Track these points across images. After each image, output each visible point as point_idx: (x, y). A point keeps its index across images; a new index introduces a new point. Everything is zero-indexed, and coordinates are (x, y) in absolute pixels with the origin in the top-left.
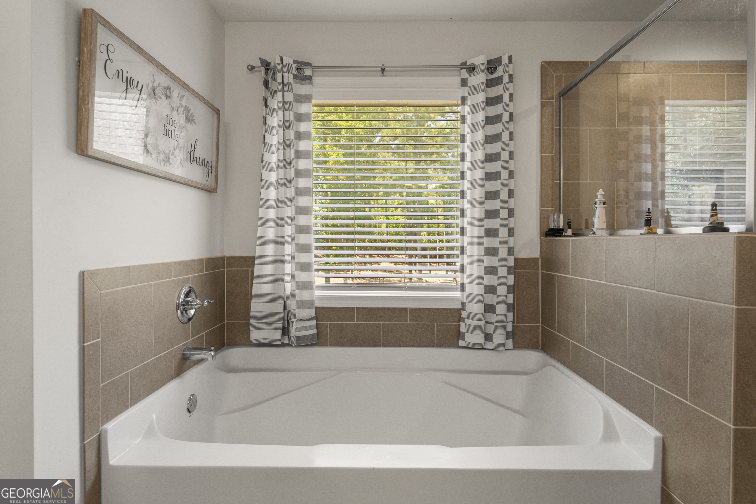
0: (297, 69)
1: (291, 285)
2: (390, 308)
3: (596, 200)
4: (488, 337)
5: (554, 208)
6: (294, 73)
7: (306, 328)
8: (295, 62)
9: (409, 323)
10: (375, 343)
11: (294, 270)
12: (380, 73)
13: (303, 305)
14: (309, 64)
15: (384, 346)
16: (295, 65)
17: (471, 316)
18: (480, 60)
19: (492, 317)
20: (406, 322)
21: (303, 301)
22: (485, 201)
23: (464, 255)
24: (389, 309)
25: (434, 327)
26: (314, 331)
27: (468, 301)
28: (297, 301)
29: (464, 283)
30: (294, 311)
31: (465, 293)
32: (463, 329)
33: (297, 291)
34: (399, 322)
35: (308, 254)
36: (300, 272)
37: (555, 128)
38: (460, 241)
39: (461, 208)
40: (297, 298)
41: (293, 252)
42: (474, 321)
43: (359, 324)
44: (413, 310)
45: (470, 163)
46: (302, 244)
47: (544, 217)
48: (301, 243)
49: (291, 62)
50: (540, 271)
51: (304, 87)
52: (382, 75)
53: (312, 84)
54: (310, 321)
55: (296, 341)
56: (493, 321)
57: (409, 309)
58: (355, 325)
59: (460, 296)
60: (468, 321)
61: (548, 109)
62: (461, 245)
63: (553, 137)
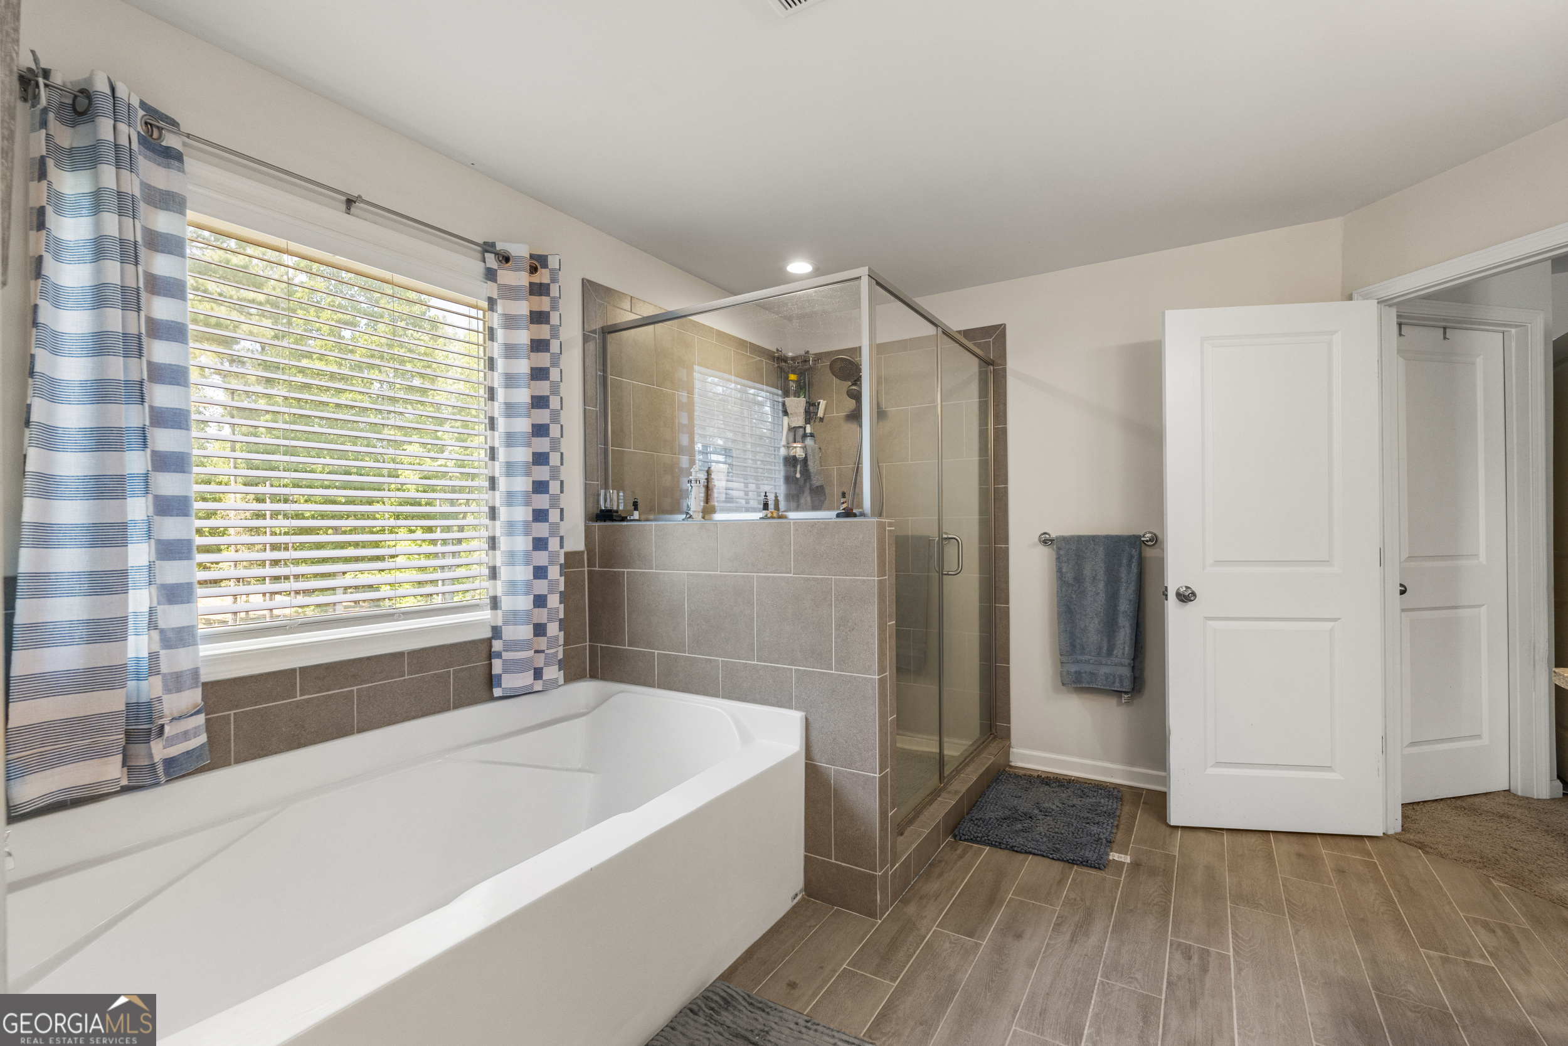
0: (146, 123)
1: (150, 639)
2: (371, 657)
3: (691, 477)
4: (538, 674)
5: (599, 482)
6: (139, 130)
7: (185, 736)
8: (143, 104)
9: (406, 677)
10: (342, 731)
11: (155, 604)
12: (344, 206)
13: (176, 682)
14: (174, 123)
15: (361, 730)
16: (141, 113)
17: (511, 646)
18: (520, 250)
19: (542, 642)
20: (402, 677)
21: (177, 672)
22: (533, 467)
23: (497, 552)
24: (369, 658)
25: (450, 677)
26: (203, 738)
27: (506, 623)
28: (164, 675)
29: (496, 596)
30: (159, 699)
31: (499, 611)
32: (497, 666)
33: (162, 652)
34: (388, 679)
35: (185, 562)
36: (166, 607)
37: (599, 373)
38: (490, 528)
39: (491, 475)
40: (164, 668)
41: (151, 560)
42: (519, 653)
43: (308, 701)
44: (413, 653)
45: (503, 406)
46: (168, 540)
47: (590, 494)
48: (165, 538)
49: (135, 102)
50: (586, 569)
51: (162, 171)
52: (348, 211)
53: (181, 170)
54: (194, 717)
55: (164, 770)
56: (543, 647)
57: (406, 653)
58: (298, 705)
59: (489, 617)
60: (506, 655)
61: (591, 346)
62: (491, 535)
63: (596, 385)
